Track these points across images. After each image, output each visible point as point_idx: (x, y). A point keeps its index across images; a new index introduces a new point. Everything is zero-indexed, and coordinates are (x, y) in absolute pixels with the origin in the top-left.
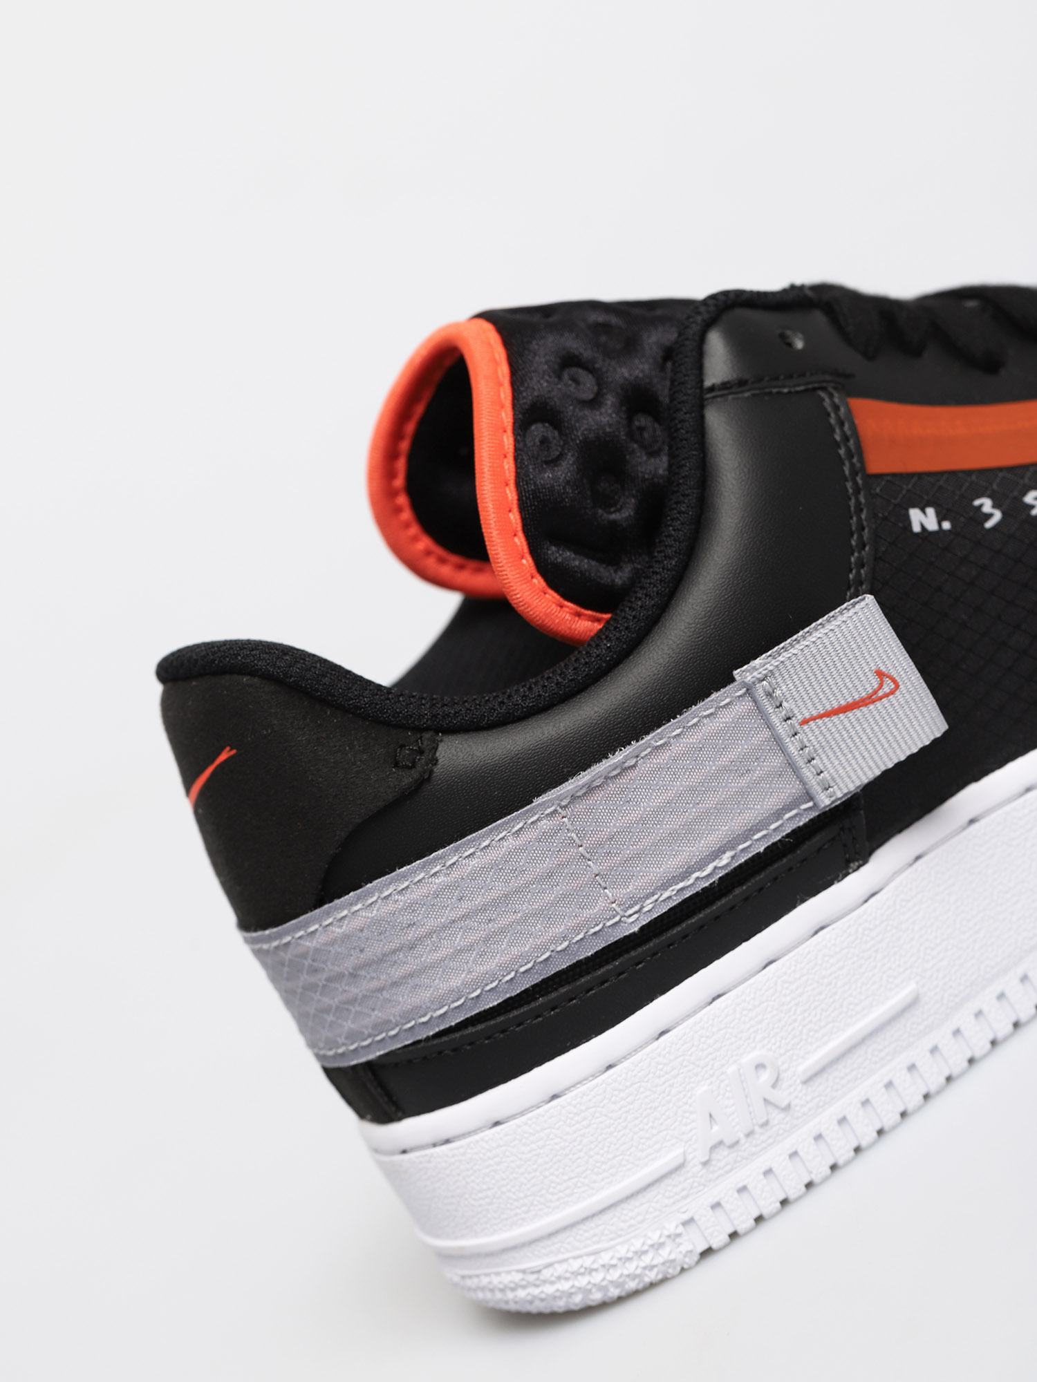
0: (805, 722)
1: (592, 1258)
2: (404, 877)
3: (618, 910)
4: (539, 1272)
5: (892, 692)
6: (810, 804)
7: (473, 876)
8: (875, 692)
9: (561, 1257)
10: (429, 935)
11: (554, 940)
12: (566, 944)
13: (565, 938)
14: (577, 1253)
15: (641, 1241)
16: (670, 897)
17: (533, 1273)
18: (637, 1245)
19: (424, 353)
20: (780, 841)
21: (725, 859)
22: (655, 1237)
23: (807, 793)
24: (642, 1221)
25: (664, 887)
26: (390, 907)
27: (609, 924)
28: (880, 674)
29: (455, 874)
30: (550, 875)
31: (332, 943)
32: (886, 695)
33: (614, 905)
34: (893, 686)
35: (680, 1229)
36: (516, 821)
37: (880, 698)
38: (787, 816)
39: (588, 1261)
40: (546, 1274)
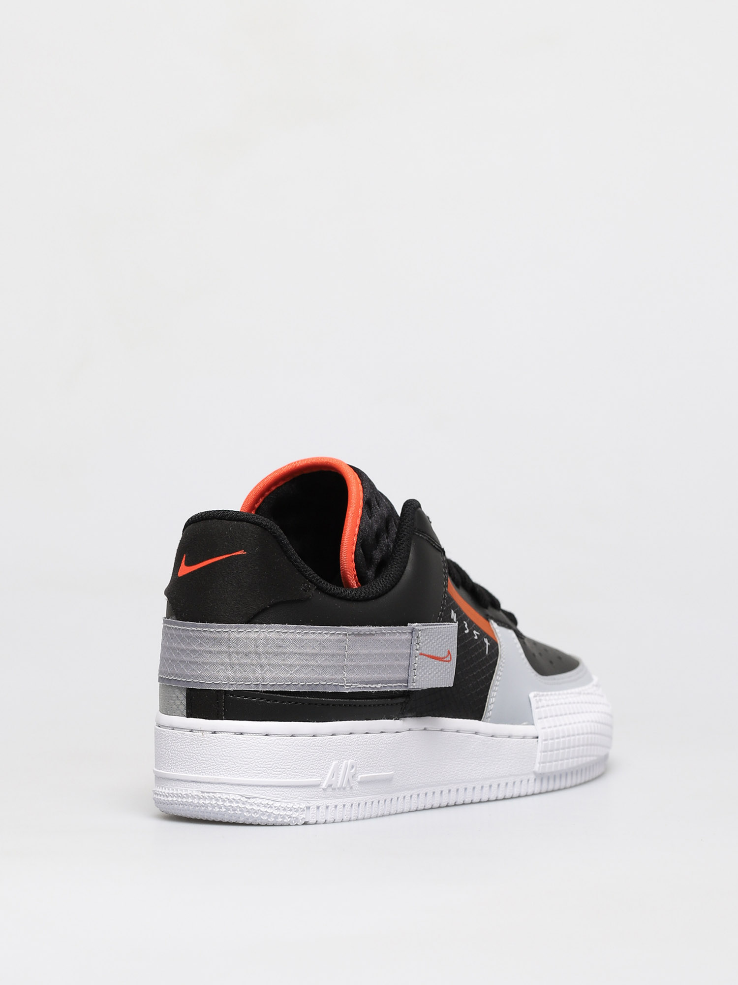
0: (421, 654)
1: (272, 802)
2: (286, 628)
3: (346, 682)
4: (249, 798)
5: (448, 661)
6: (406, 685)
7: (310, 641)
8: (444, 658)
9: (262, 796)
10: (284, 653)
11: (323, 680)
12: (325, 683)
13: (325, 681)
14: (268, 798)
15: (292, 805)
16: (360, 688)
17: (246, 798)
18: (290, 805)
19: (300, 464)
20: (395, 691)
21: (379, 686)
22: (296, 806)
23: (408, 680)
24: (296, 798)
25: (361, 683)
26: (277, 636)
27: (340, 684)
28: (449, 652)
29: (305, 637)
30: (333, 655)
31: (246, 639)
32: (446, 661)
33: (345, 679)
34: (450, 659)
35: (305, 809)
36: (332, 629)
37: (445, 661)
38: (399, 684)
39: (271, 803)
40: (251, 801)
